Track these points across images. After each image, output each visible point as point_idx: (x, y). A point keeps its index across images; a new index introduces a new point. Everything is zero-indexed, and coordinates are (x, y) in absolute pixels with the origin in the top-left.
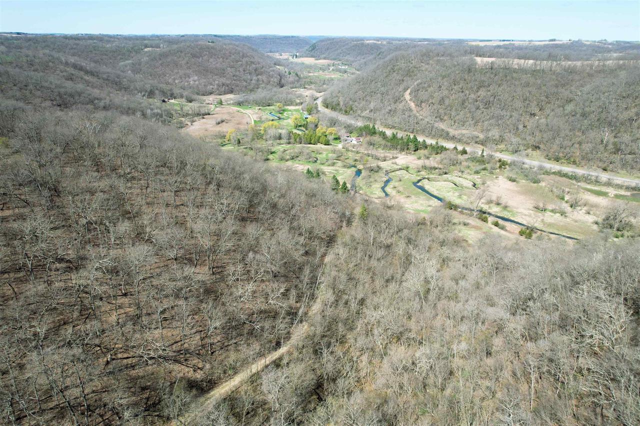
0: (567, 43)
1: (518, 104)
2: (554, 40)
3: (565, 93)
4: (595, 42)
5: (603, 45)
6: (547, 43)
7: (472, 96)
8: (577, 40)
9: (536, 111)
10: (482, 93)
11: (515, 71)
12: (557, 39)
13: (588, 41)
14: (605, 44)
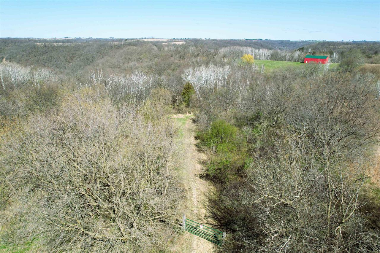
0: (74, 39)
1: (62, 58)
2: (67, 37)
3: (78, 53)
4: (87, 38)
5: (91, 40)
6: (64, 39)
7: (41, 58)
8: (79, 37)
9: (70, 61)
10: (45, 56)
11: (56, 47)
12: (68, 37)
13: (84, 38)
14: (92, 39)
